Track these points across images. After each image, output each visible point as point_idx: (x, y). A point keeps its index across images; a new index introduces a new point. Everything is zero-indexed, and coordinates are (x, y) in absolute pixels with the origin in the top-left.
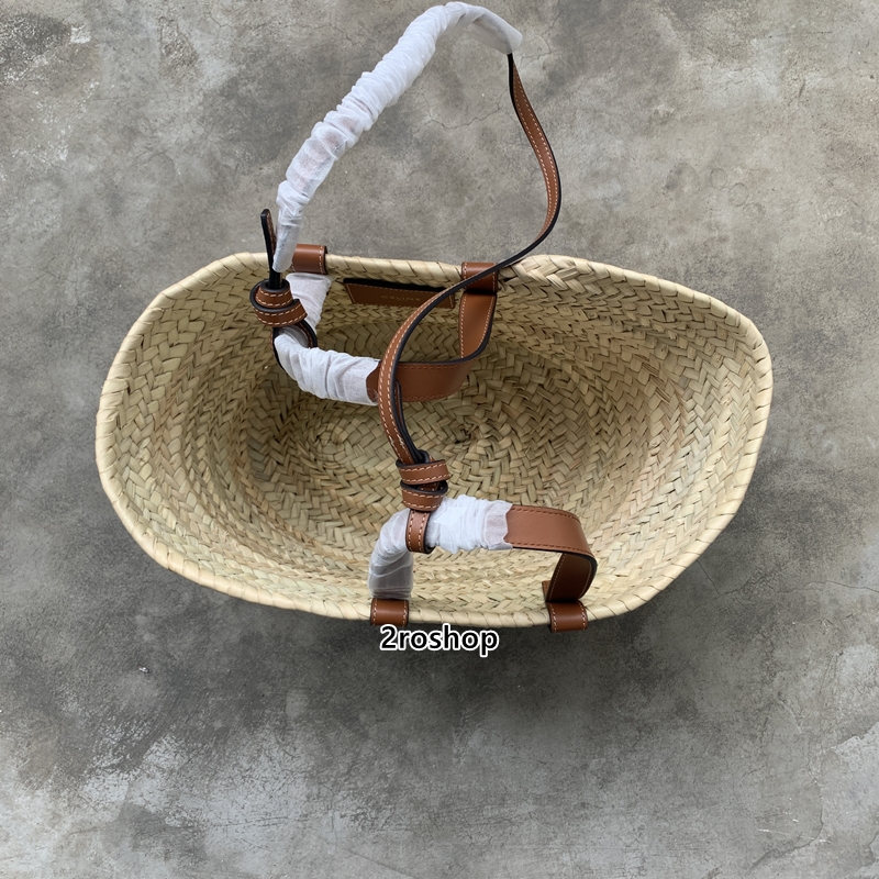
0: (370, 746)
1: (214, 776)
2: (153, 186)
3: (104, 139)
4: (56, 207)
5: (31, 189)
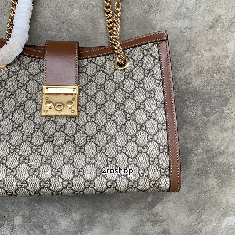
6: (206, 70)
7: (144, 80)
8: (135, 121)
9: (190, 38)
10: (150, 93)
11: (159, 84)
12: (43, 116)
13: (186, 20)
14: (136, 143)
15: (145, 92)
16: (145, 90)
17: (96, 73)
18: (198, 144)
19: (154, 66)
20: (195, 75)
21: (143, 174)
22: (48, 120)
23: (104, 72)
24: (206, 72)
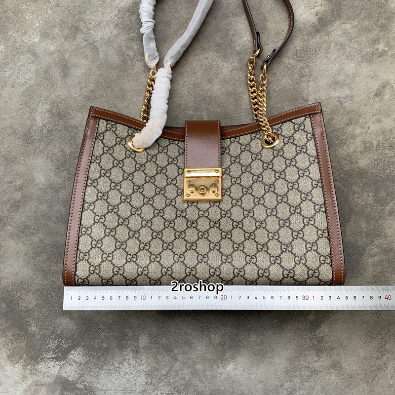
0: (178, 364)
1: (101, 368)
2: (87, 62)
3: (61, 32)
4: (32, 69)
5: (19, 57)
6: (375, 145)
7: (297, 158)
8: (288, 204)
9: (351, 109)
10: (304, 171)
11: (314, 161)
12: (184, 201)
13: (345, 88)
14: (290, 228)
15: (299, 171)
16: (298, 168)
17: (241, 153)
18: (372, 241)
19: (307, 142)
20: (361, 153)
21: (300, 261)
22: (190, 205)
23: (250, 152)
24: (375, 148)
